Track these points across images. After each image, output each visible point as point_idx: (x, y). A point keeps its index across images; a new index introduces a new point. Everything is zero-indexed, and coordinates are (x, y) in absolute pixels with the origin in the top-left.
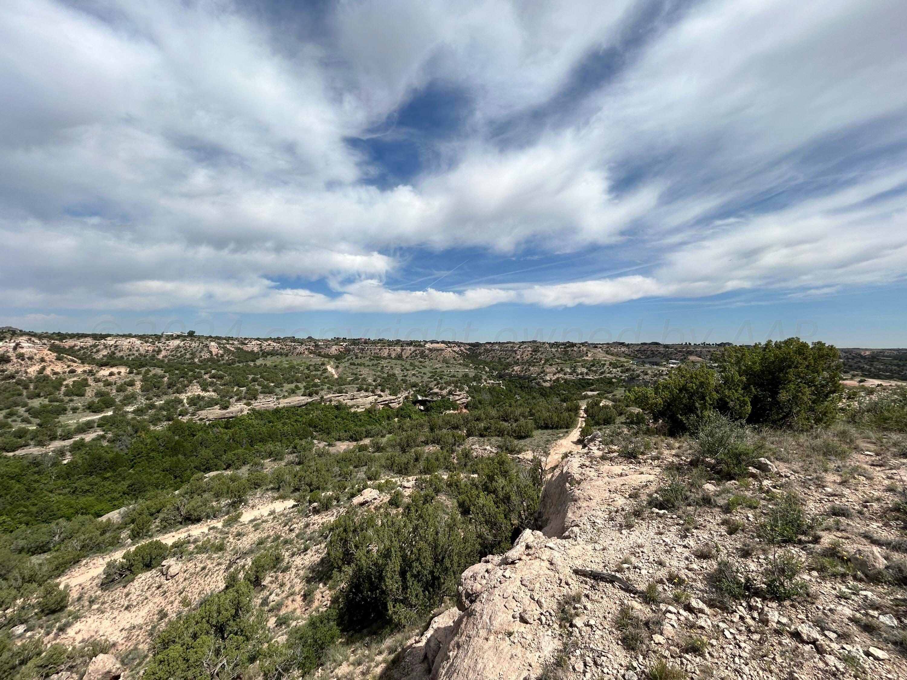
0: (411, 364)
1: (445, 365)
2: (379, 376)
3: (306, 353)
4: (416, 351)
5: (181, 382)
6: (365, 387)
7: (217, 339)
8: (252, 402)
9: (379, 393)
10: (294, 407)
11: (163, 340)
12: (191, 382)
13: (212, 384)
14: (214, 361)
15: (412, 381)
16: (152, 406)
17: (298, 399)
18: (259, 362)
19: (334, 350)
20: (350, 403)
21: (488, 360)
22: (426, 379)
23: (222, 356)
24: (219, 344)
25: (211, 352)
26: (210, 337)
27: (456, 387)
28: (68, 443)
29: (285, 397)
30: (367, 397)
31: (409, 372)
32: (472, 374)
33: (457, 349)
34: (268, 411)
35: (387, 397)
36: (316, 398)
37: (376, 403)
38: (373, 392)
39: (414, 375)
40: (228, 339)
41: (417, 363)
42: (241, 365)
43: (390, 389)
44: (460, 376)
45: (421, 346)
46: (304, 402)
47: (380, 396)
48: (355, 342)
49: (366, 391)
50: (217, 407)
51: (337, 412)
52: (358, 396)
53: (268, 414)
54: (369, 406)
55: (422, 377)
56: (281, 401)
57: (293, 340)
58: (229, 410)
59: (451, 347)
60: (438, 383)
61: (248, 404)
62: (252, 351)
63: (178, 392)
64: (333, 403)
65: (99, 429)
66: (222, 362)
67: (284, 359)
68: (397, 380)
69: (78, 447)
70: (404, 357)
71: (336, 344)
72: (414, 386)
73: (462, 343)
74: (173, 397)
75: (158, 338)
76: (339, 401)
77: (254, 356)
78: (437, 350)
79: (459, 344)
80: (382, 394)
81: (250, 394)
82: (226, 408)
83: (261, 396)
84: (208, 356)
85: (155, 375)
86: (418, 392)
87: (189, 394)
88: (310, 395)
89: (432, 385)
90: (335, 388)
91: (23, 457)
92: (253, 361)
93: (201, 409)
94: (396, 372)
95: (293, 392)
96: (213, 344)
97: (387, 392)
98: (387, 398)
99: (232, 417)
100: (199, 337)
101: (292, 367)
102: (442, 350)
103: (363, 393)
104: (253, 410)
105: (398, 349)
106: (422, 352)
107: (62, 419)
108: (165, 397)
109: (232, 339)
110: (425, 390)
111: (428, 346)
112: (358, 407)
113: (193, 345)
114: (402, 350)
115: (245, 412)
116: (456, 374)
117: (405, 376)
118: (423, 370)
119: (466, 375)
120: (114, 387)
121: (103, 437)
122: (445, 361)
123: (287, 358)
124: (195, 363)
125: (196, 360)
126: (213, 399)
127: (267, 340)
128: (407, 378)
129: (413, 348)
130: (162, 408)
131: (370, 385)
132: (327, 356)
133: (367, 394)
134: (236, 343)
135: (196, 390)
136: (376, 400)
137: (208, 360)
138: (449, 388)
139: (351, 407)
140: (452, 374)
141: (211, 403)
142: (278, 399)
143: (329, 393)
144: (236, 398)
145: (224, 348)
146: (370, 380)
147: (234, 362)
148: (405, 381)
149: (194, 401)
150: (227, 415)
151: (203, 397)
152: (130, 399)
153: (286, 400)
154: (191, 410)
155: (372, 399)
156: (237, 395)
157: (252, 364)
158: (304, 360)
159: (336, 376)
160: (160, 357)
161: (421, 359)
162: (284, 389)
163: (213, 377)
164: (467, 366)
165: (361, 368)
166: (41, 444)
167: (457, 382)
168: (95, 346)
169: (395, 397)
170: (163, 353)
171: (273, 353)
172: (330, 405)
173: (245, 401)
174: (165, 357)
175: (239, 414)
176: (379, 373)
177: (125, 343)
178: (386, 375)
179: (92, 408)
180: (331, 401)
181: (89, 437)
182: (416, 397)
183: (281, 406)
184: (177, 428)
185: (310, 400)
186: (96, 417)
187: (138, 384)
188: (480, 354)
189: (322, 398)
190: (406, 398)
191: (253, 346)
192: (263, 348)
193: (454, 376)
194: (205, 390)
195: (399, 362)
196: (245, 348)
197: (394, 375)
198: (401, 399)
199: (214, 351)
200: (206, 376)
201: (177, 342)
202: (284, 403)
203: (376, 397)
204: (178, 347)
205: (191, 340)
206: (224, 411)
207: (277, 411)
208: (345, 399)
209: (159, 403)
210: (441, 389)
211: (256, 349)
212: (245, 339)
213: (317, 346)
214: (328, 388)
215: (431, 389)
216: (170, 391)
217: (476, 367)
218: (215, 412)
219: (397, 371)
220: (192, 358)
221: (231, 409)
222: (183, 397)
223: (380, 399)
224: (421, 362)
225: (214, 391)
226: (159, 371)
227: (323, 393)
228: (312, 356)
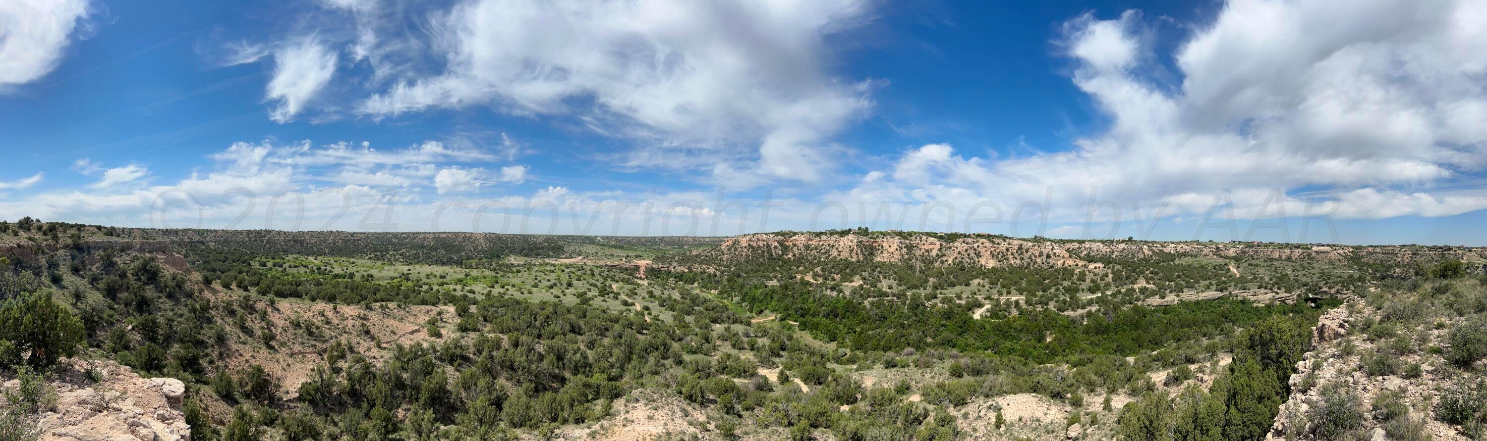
0: (1301, 266)
1: (1331, 266)
2: (1274, 276)
3: (1211, 254)
4: (1303, 253)
5: (1134, 276)
6: (1264, 285)
7: (1146, 242)
8: (1180, 294)
9: (1276, 290)
10: (1210, 300)
11: (1115, 244)
12: (1139, 276)
13: (1151, 278)
14: (1146, 260)
15: (1303, 280)
16: (1119, 292)
17: (1212, 294)
18: (1177, 262)
19: (1232, 252)
20: (1252, 299)
21: (1371, 262)
22: (1315, 279)
23: (1151, 256)
24: (1149, 246)
25: (1144, 253)
26: (1142, 241)
27: (1343, 286)
28: (1085, 311)
29: (1202, 291)
30: (1266, 293)
31: (1300, 273)
32: (1356, 275)
33: (1341, 252)
34: (1191, 302)
35: (1283, 294)
36: (1226, 293)
37: (1274, 299)
38: (1271, 289)
39: (1304, 275)
40: (1153, 242)
41: (1306, 265)
42: (1165, 264)
43: (1285, 287)
44: (1346, 276)
45: (1308, 249)
46: (1217, 297)
47: (1277, 293)
48: (1250, 245)
49: (1266, 288)
50: (1157, 296)
51: (1242, 306)
52: (1258, 293)
53: (1191, 305)
54: (1268, 302)
55: (1312, 277)
56: (1200, 294)
57: (1198, 243)
58: (1165, 300)
59: (1335, 250)
60: (1327, 283)
61: (1178, 296)
62: (1170, 253)
63: (1132, 283)
64: (1239, 298)
65: (1097, 305)
66: (1152, 261)
67: (1194, 259)
68: (1289, 279)
69: (1089, 314)
70: (1294, 258)
71: (1234, 247)
72: (1305, 285)
73: (1345, 246)
74: (1130, 286)
75: (1112, 242)
76: (1244, 297)
77: (1171, 257)
78: (1324, 253)
79: (1343, 247)
80: (1279, 291)
81: (1178, 288)
82: (1163, 297)
83: (1185, 290)
84: (1142, 256)
85: (1118, 270)
86: (1310, 290)
87: (1139, 285)
88: (1221, 291)
89: (1321, 284)
90: (1240, 286)
91: (1068, 316)
92: (1172, 261)
93: (1148, 297)
94: (1289, 273)
95: (1208, 287)
96: (1145, 247)
97: (1283, 289)
98: (1283, 296)
99: (1168, 306)
100: (1136, 241)
101: (1202, 267)
102: (1328, 252)
103: (1263, 290)
104: (1181, 300)
105: (1288, 251)
106: (1309, 255)
107: (1078, 295)
108: (1125, 287)
109: (1156, 242)
110: (1315, 289)
111: (1314, 248)
112: (1259, 302)
113: (1133, 248)
114: (1292, 252)
115: (1176, 302)
116: (1342, 274)
117: (1297, 276)
118: (1312, 271)
119: (1351, 276)
120: (1099, 277)
121: (1099, 310)
122: (1331, 263)
123: (1196, 259)
124: (1135, 262)
125: (1136, 259)
126: (1154, 290)
127: (1179, 243)
128: (1299, 278)
129: (1301, 251)
130: (1125, 294)
131: (1268, 283)
132: (1226, 257)
133: (1266, 291)
134: (1158, 246)
135: (1142, 283)
136: (1274, 296)
137: (1144, 259)
138: (1337, 287)
139: (1253, 302)
140: (1338, 274)
141: (1153, 294)
142: (1197, 293)
143: (1235, 289)
144: (1169, 290)
145: (1152, 250)
146: (1267, 279)
147: (1159, 263)
148: (1296, 281)
149: (1143, 290)
150: (1165, 304)
151: (1148, 288)
152: (1107, 286)
153: (1204, 294)
154: (1142, 297)
155: (1270, 295)
156: (1170, 288)
157: (1172, 263)
158: (1210, 261)
159: (1238, 276)
160: (1114, 256)
161: (1309, 261)
162: (1202, 285)
163: (1152, 273)
164: (1352, 267)
165: (1258, 269)
166: (1073, 310)
167: (1343, 282)
168: (1079, 248)
169: (1289, 295)
170: (1116, 254)
171: (1185, 254)
172: (1237, 300)
173: (1175, 293)
174: (1117, 256)
175: (1172, 304)
176: (1273, 273)
177: (1094, 246)
178: (1280, 275)
179: (1091, 291)
180: (1237, 296)
181: (1094, 308)
182: (1307, 295)
183: (1200, 298)
184: (1136, 310)
185: (1221, 295)
186: (1094, 296)
187: (1110, 276)
188: (1363, 256)
189: (1230, 293)
190: (1299, 296)
191: (1170, 249)
192: (1178, 250)
193: (1340, 277)
194: (1148, 283)
195: (1290, 263)
196: (1165, 251)
197: (1287, 275)
198: (1295, 297)
199: (1146, 252)
200: (1148, 272)
201: (1122, 246)
202: (1202, 296)
203: (1274, 294)
204: (1124, 249)
205: (1131, 244)
206: (1162, 300)
207: (1197, 303)
208: (1248, 295)
209: (1123, 290)
210: (1330, 288)
211: (1173, 251)
212: (1165, 242)
213: (1218, 248)
214: (1235, 285)
215: (1320, 288)
216: (1128, 282)
217: (1360, 269)
218: (1156, 301)
219: (1289, 271)
220: (1133, 258)
221: (1167, 299)
222: (1136, 287)
223: (1277, 296)
224: (1309, 263)
225: (1154, 284)
226: (1118, 267)
227: (1230, 289)
228: (1215, 257)
